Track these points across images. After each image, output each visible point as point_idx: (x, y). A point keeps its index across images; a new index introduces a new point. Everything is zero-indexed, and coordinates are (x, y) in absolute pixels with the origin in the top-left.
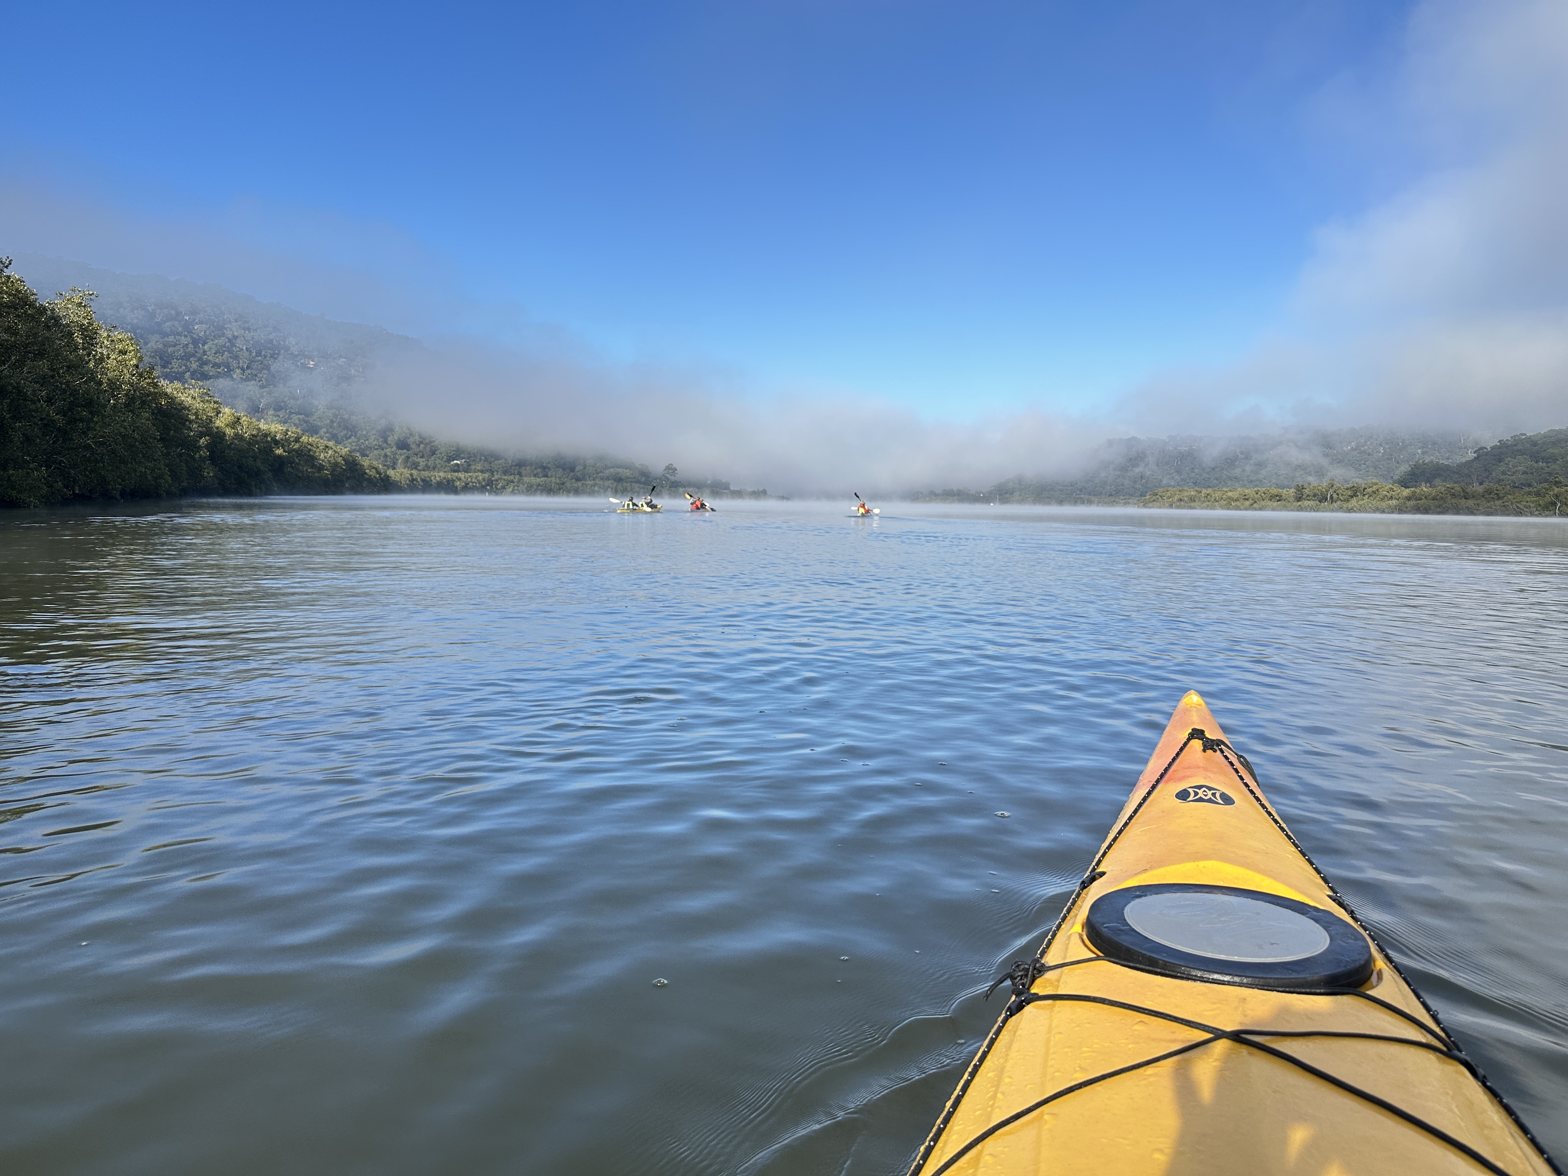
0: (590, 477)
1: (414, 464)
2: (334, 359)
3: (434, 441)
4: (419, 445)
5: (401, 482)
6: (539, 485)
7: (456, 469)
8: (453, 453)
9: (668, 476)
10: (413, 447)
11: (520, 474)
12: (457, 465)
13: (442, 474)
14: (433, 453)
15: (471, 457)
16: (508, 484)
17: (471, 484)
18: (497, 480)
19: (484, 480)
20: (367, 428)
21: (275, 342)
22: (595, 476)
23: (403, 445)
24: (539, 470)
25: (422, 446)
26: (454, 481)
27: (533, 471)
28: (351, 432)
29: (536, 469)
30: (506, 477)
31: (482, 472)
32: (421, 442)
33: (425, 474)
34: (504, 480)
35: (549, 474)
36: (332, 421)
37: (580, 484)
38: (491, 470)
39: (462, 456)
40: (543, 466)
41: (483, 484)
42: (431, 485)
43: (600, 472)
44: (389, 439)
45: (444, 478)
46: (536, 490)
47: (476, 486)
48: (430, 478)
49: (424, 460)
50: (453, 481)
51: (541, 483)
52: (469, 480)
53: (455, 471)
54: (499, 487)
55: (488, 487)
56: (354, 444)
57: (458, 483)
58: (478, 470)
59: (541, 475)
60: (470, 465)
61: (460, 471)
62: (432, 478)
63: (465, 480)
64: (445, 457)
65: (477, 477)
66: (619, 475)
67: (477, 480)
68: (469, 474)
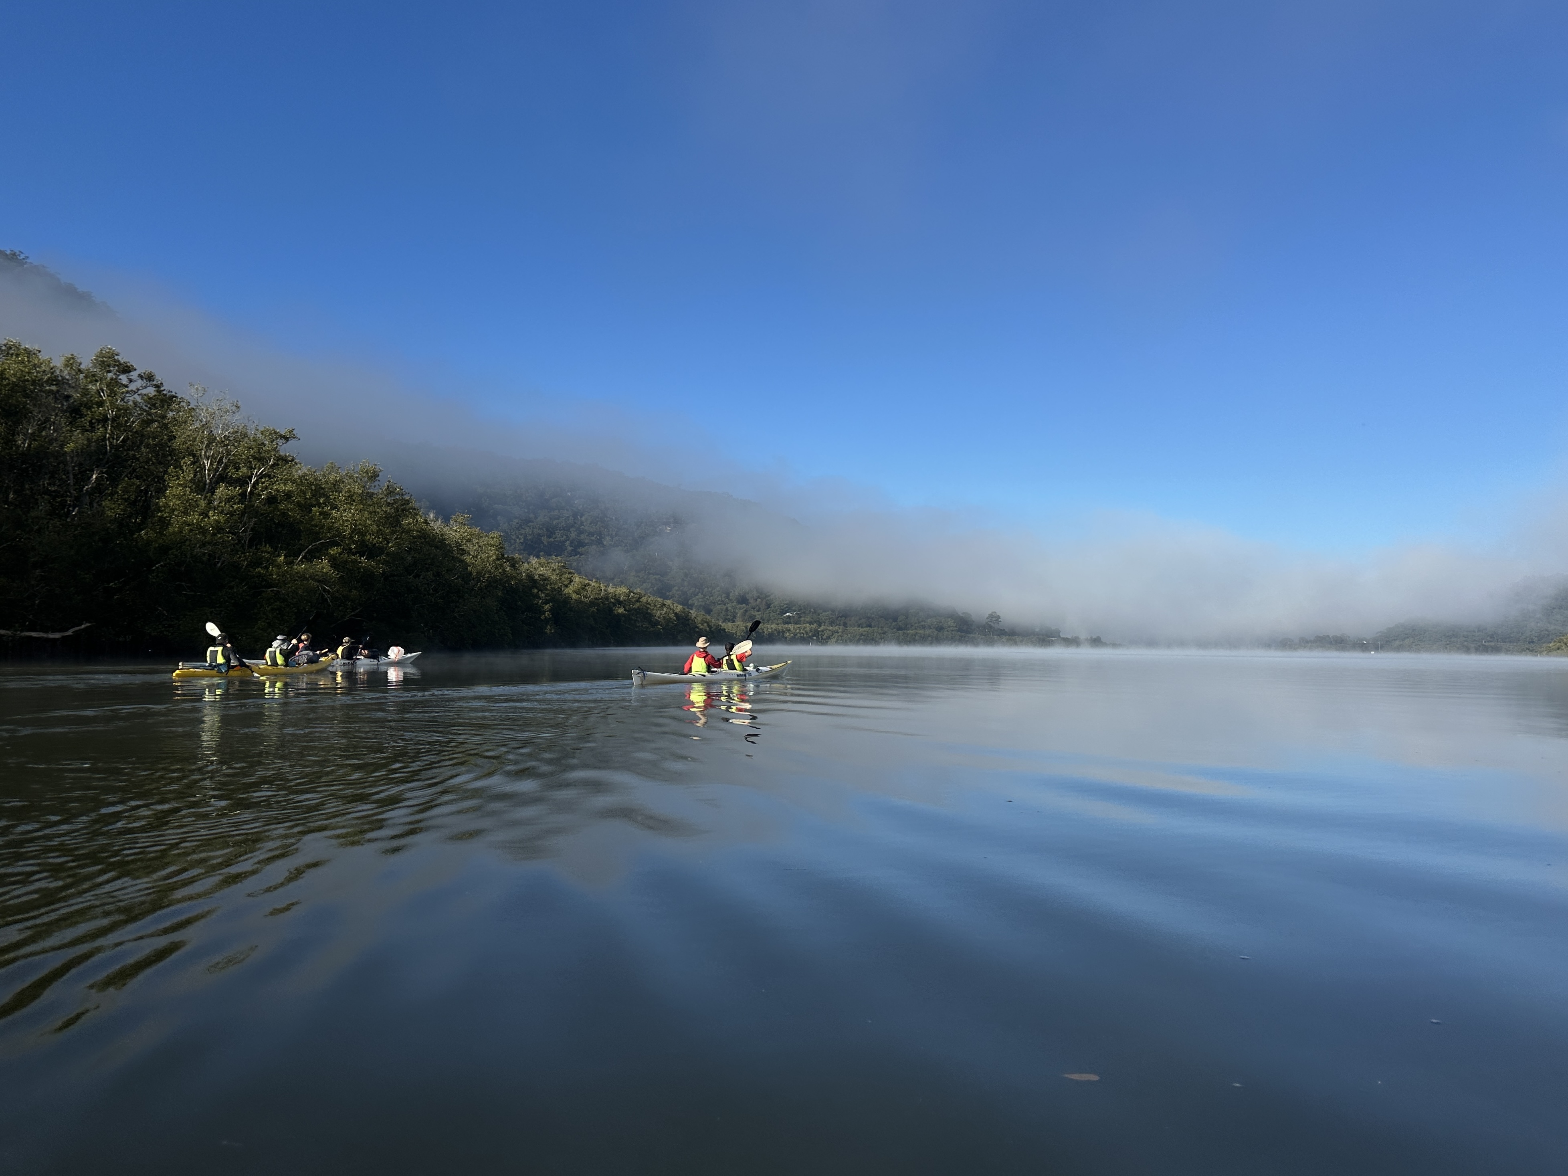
0: (912, 626)
1: (751, 617)
3: (769, 596)
4: (756, 600)
6: (862, 635)
7: (788, 621)
8: (785, 606)
9: (992, 624)
10: (751, 601)
11: (845, 625)
12: (788, 617)
13: (774, 626)
14: (768, 606)
15: (801, 610)
16: (833, 634)
17: (799, 635)
18: (823, 631)
19: (811, 631)
20: (713, 585)
22: (916, 625)
23: (743, 600)
24: (863, 620)
25: (759, 600)
27: (857, 622)
28: (699, 589)
29: (860, 619)
30: (831, 628)
31: (811, 623)
32: (759, 597)
34: (830, 630)
35: (873, 624)
36: (683, 580)
37: (901, 633)
38: (818, 621)
39: (793, 608)
40: (867, 617)
41: (810, 634)
42: (764, 636)
43: (922, 621)
44: (732, 594)
45: (776, 630)
46: (859, 640)
47: (803, 637)
49: (760, 613)
50: (783, 632)
51: (864, 633)
52: (798, 631)
53: (788, 623)
54: (824, 637)
55: (815, 638)
56: (700, 600)
57: (788, 634)
58: (807, 622)
59: (865, 625)
60: (800, 617)
61: (790, 623)
62: (765, 630)
63: (794, 631)
64: (779, 610)
65: (805, 628)
66: (941, 624)
67: (805, 631)
68: (798, 626)
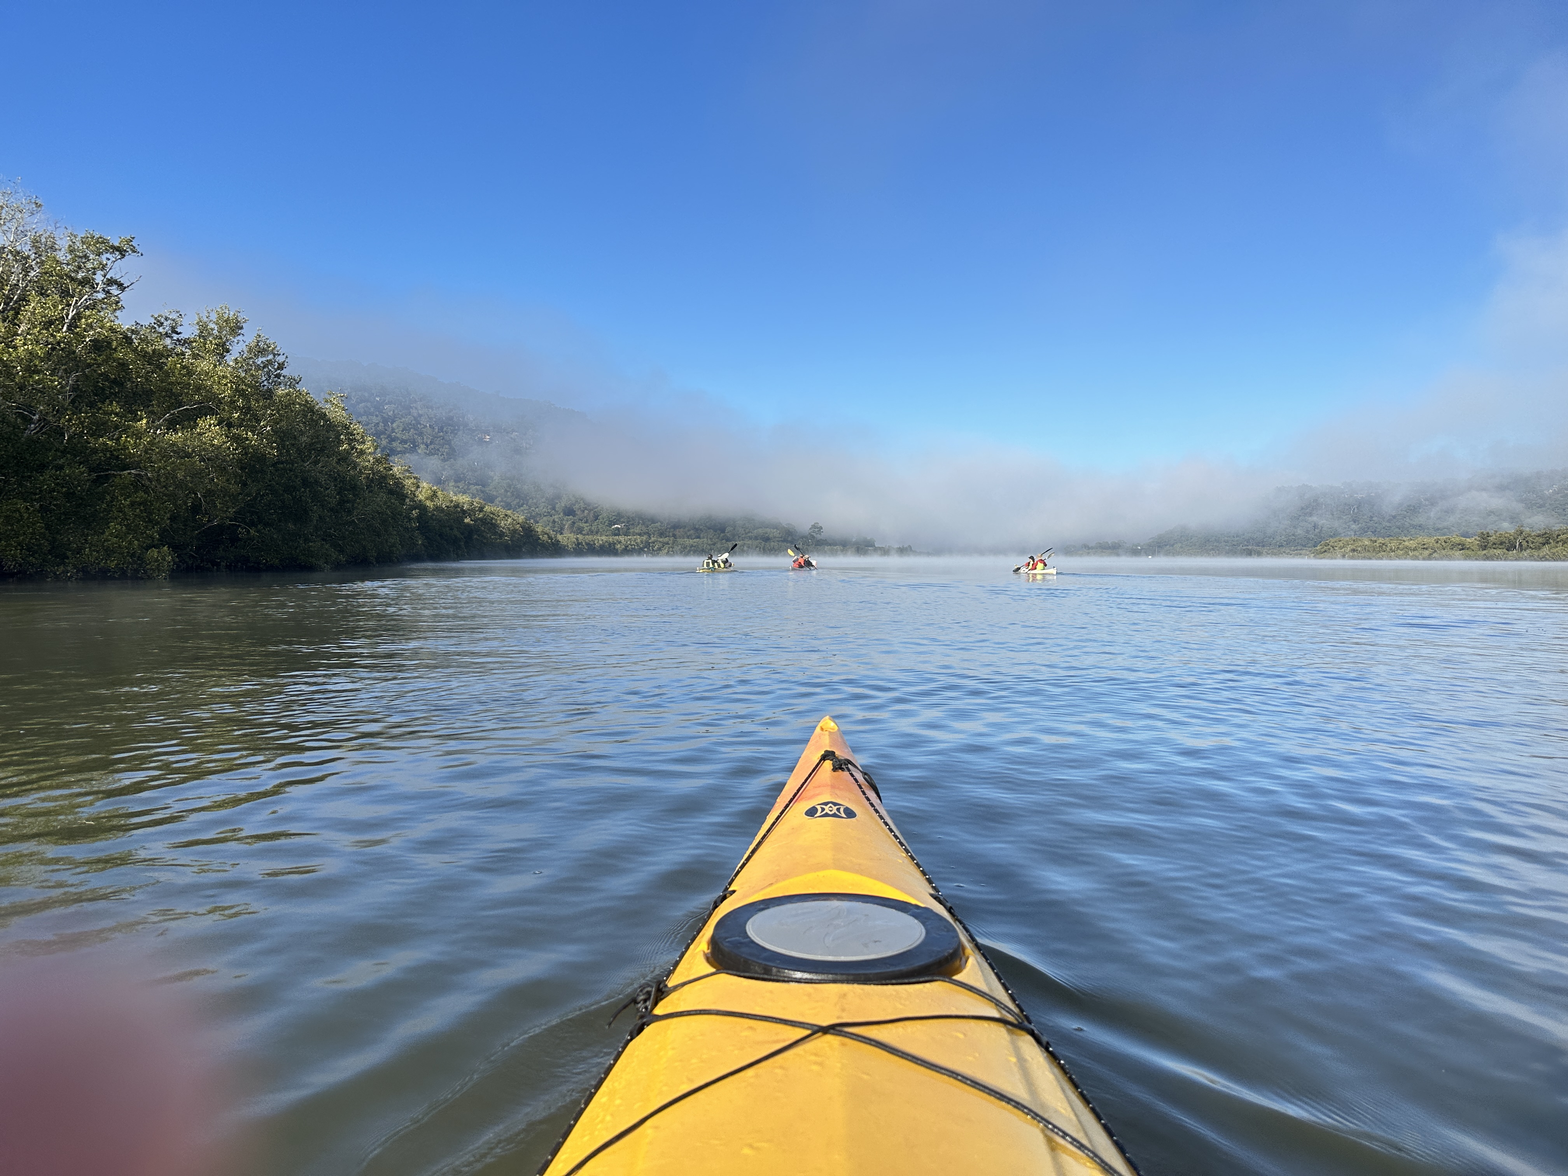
0: (740, 537)
1: (579, 529)
2: (507, 433)
3: (597, 508)
4: (584, 511)
5: (568, 546)
6: (692, 546)
7: (617, 533)
8: (614, 517)
9: (814, 534)
10: (578, 513)
11: (674, 536)
12: (617, 529)
13: (604, 538)
14: (596, 518)
15: (630, 521)
16: (664, 546)
17: (630, 546)
18: (653, 543)
19: (642, 542)
20: (537, 496)
21: (455, 419)
23: (569, 512)
24: (692, 532)
25: (586, 512)
27: (686, 533)
28: (524, 500)
29: (689, 531)
30: (661, 540)
31: (640, 534)
32: (586, 509)
33: (589, 538)
34: (660, 542)
35: (702, 535)
36: (506, 491)
38: (648, 533)
39: (622, 520)
40: (695, 528)
41: (641, 546)
42: (595, 548)
43: (749, 532)
44: (557, 506)
45: (606, 542)
46: (689, 552)
47: (634, 549)
48: (594, 541)
49: (588, 525)
50: (614, 544)
51: (695, 545)
52: (629, 542)
53: (616, 535)
54: (655, 549)
55: (646, 549)
56: (526, 512)
57: (619, 546)
58: (636, 534)
59: (694, 537)
60: (629, 529)
61: (621, 535)
62: (596, 542)
63: (625, 543)
64: (607, 521)
65: (635, 540)
66: (767, 535)
67: (636, 543)
68: (627, 537)
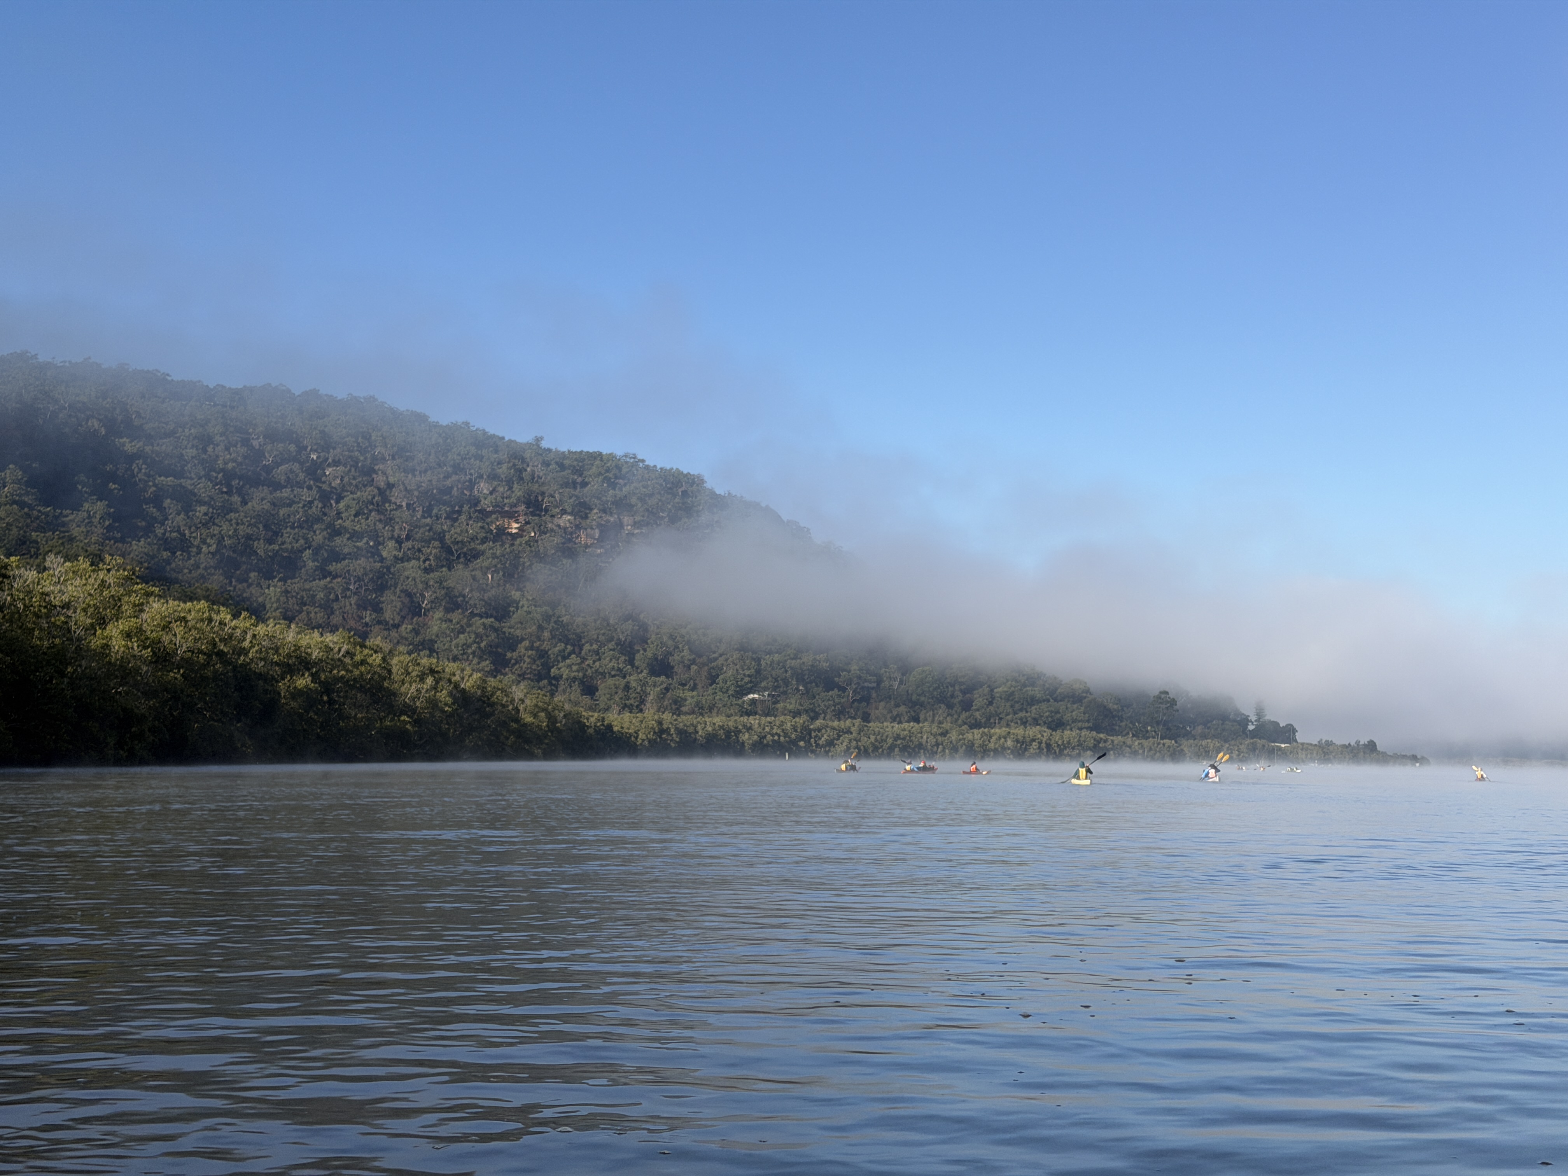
0: (1001, 719)
1: (675, 702)
3: (718, 659)
4: (689, 668)
5: (637, 738)
6: (898, 737)
7: (749, 710)
8: (747, 679)
10: (679, 670)
11: (866, 718)
12: (753, 701)
13: (718, 720)
14: (713, 679)
15: (778, 687)
16: (839, 736)
17: (769, 737)
18: (819, 730)
19: (795, 728)
20: (601, 638)
22: (1009, 717)
23: (661, 667)
24: (902, 709)
25: (694, 668)
26: (740, 731)
27: (891, 708)
28: (573, 645)
29: (897, 706)
30: (836, 724)
31: (795, 714)
32: (693, 662)
33: (686, 720)
34: (833, 729)
35: (922, 717)
36: (540, 628)
37: (977, 733)
38: (813, 710)
39: (763, 684)
40: (910, 701)
41: (793, 736)
42: (696, 739)
43: (1021, 710)
45: (721, 727)
46: (891, 748)
47: (779, 742)
48: (696, 727)
49: (695, 693)
50: (738, 732)
51: (902, 735)
52: (767, 729)
53: (748, 714)
54: (822, 741)
55: (802, 744)
57: (747, 735)
58: (790, 712)
59: (906, 718)
60: (777, 702)
61: (756, 713)
62: (699, 727)
63: (760, 730)
64: (733, 688)
65: (783, 724)
66: (1058, 716)
67: (783, 730)
68: (769, 719)
